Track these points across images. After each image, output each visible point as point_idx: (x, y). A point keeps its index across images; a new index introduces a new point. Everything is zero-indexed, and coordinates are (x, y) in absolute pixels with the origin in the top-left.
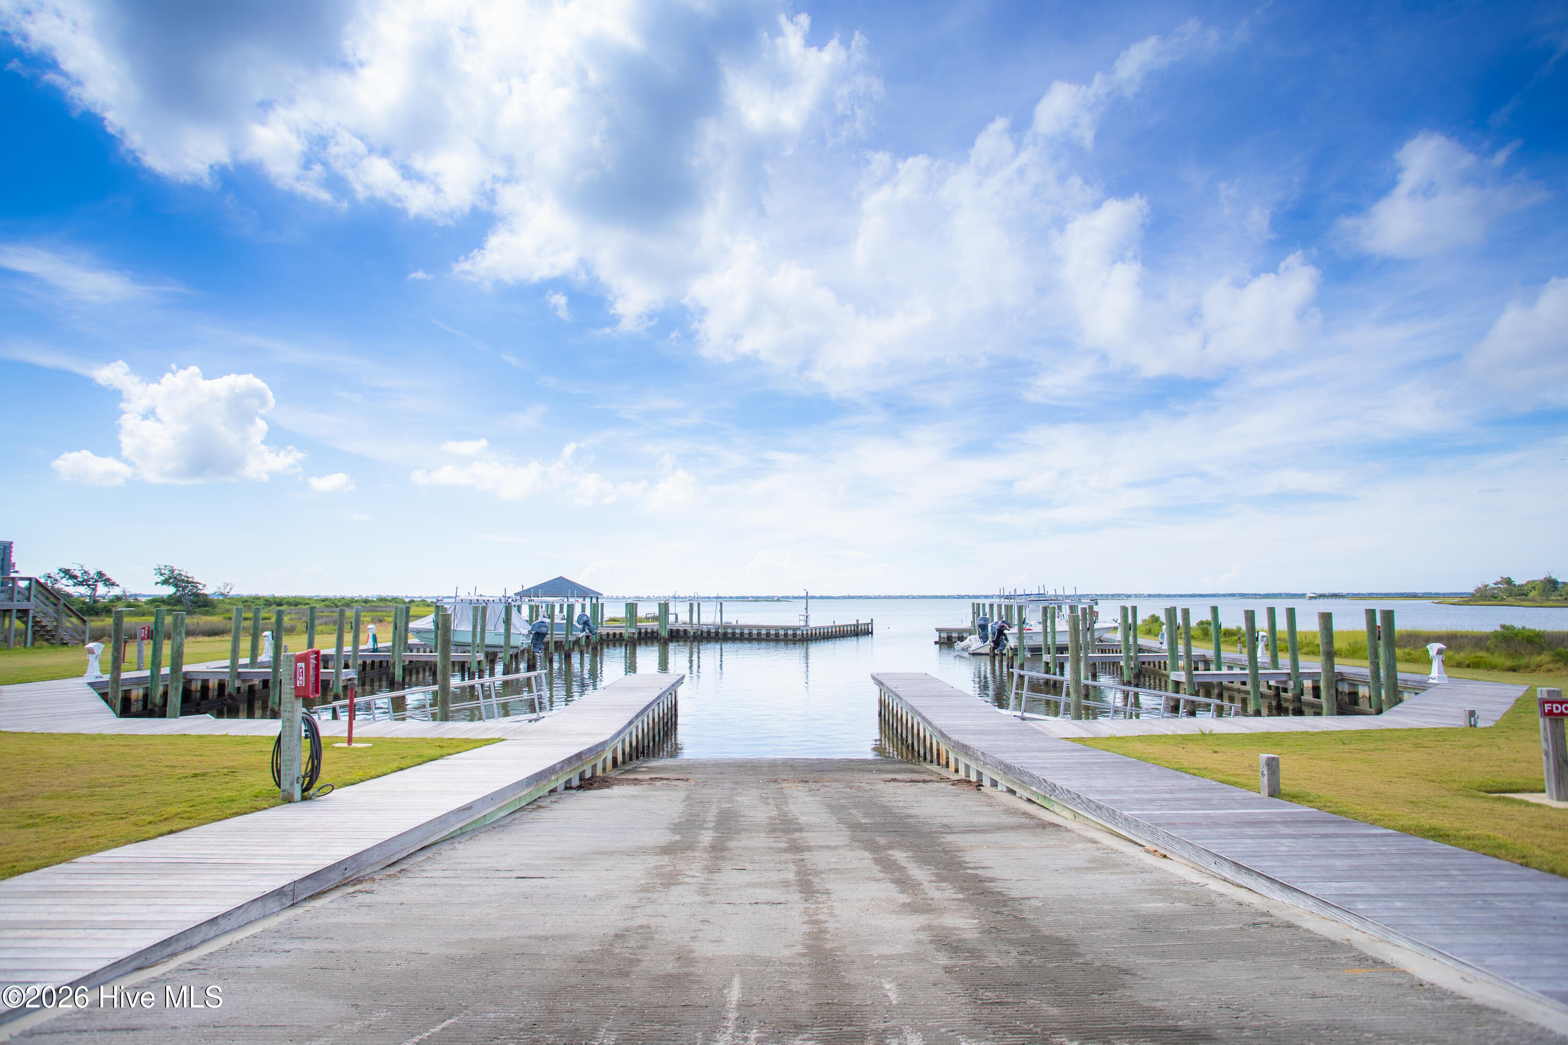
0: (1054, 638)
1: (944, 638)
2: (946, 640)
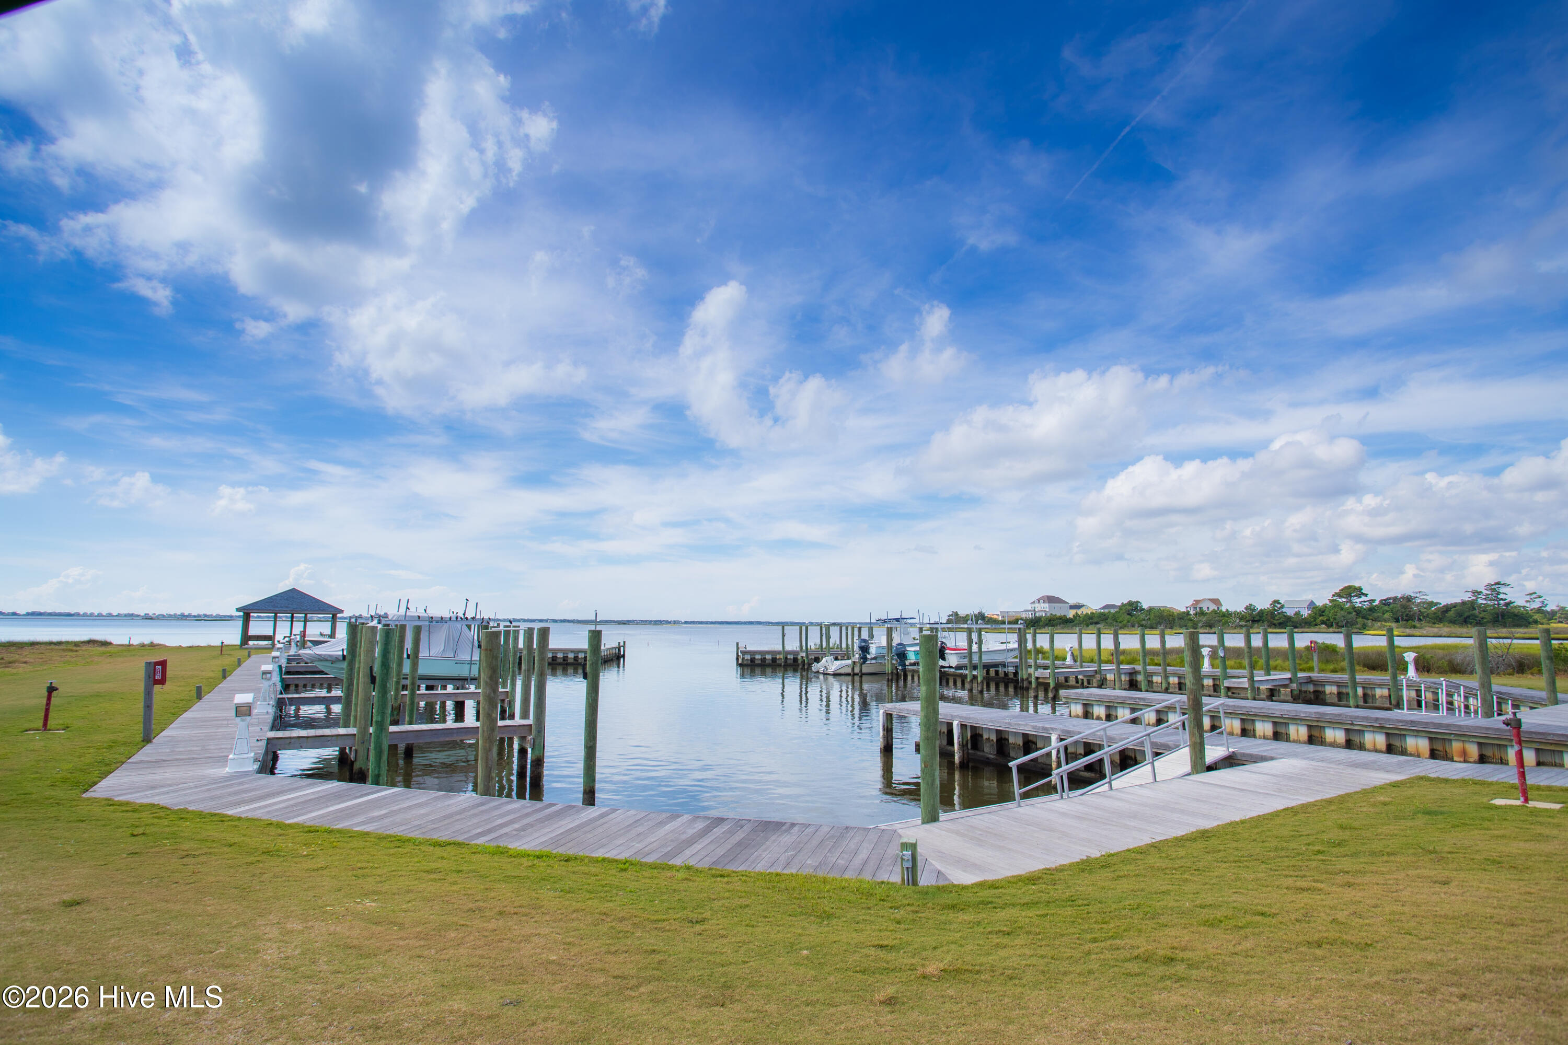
0: (980, 657)
1: (747, 660)
2: (749, 662)
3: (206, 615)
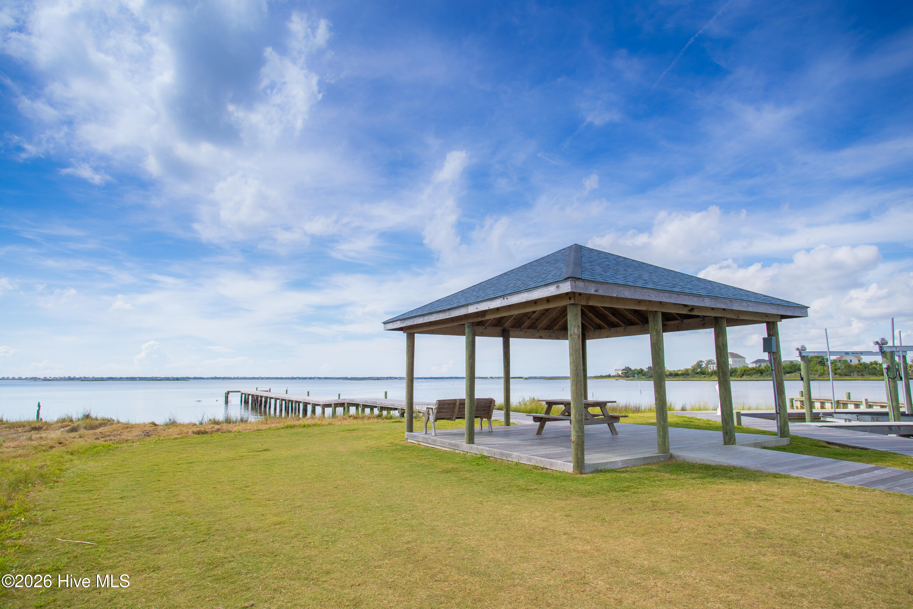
3: (85, 378)
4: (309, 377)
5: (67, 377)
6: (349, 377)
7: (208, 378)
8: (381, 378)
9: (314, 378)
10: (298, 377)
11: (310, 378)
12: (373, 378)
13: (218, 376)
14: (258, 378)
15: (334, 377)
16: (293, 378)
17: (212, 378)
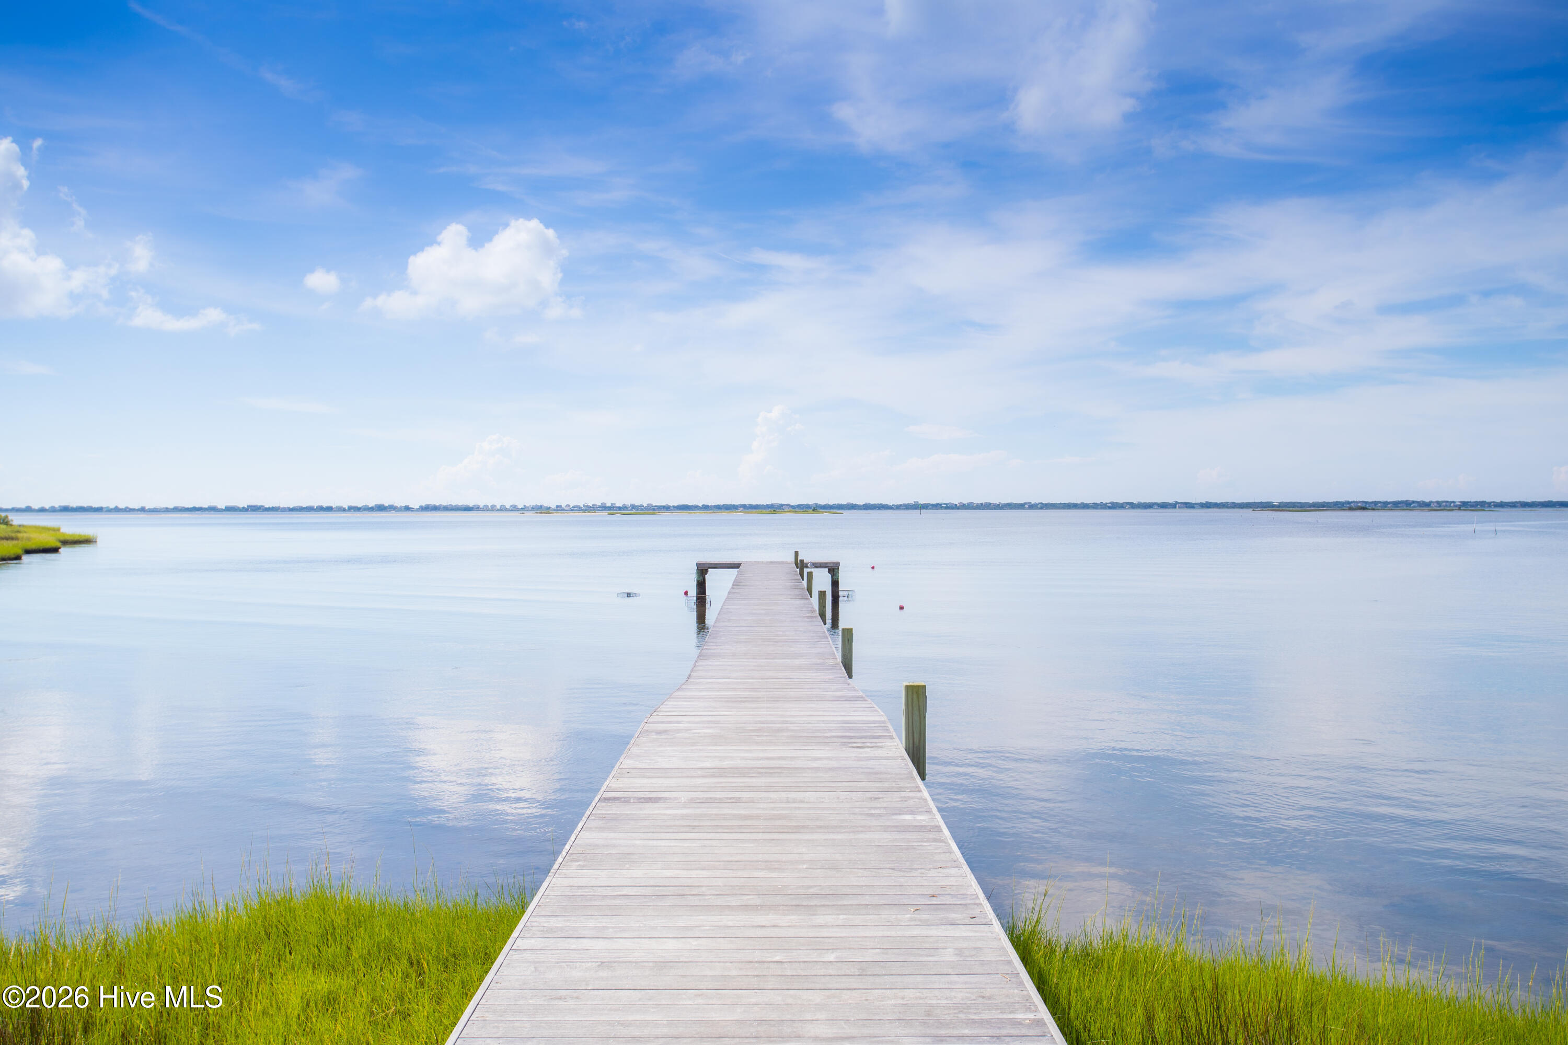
4: (1159, 501)
5: (599, 504)
6: (1276, 500)
7: (898, 507)
8: (1376, 503)
9: (1173, 506)
10: (1128, 503)
11: (1163, 506)
12: (1349, 503)
13: (921, 502)
14: (1021, 506)
15: (1230, 500)
16: (1114, 506)
17: (908, 507)
